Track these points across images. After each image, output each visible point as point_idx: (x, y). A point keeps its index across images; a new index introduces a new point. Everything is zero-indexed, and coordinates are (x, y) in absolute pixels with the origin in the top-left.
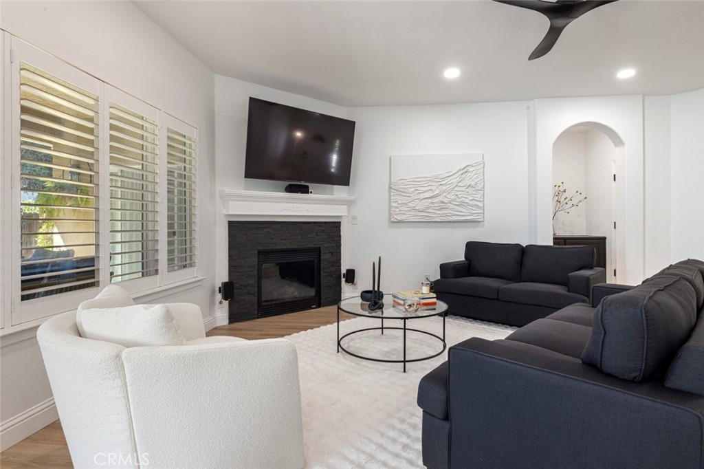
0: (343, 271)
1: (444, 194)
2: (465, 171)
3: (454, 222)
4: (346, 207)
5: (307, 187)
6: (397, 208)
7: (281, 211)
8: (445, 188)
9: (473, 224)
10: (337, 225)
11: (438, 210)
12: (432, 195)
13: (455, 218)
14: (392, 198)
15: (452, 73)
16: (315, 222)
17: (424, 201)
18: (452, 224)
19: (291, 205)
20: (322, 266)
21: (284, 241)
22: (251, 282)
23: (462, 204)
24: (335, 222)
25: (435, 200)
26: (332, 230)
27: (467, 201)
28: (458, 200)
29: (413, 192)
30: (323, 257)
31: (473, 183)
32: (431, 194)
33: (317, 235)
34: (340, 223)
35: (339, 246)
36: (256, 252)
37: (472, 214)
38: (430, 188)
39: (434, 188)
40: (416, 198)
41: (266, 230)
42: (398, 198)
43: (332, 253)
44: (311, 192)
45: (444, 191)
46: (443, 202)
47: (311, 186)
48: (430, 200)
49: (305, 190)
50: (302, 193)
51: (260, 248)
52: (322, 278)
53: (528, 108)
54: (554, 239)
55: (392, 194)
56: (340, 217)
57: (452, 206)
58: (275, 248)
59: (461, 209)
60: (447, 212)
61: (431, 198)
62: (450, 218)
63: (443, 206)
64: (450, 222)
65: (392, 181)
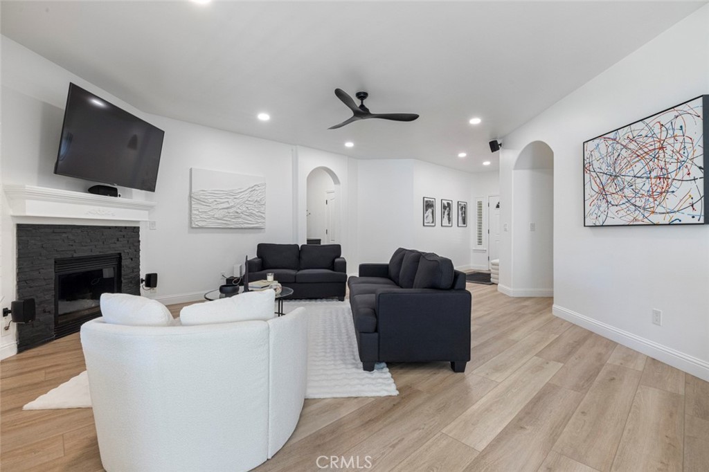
0: (143, 276)
1: (238, 206)
2: (253, 189)
3: (245, 228)
4: (147, 212)
5: (116, 190)
6: (198, 215)
7: (87, 214)
8: (238, 201)
9: (257, 230)
10: (136, 230)
11: (233, 219)
12: (228, 206)
13: (246, 226)
14: (193, 206)
15: (264, 117)
16: (116, 227)
17: (222, 210)
18: (243, 230)
19: (97, 208)
20: (123, 273)
21: (84, 248)
22: (47, 297)
23: (251, 215)
24: (135, 227)
25: (231, 210)
26: (130, 234)
27: (254, 212)
28: (248, 211)
29: (212, 202)
30: (124, 263)
31: (258, 199)
32: (226, 205)
33: (118, 240)
34: (139, 227)
35: (137, 250)
36: (53, 261)
37: (258, 223)
38: (227, 200)
39: (230, 200)
40: (214, 207)
41: (64, 235)
42: (198, 206)
43: (132, 259)
44: (120, 196)
45: (238, 204)
46: (237, 213)
47: (120, 189)
48: (226, 210)
49: (113, 192)
50: (111, 196)
51: (58, 256)
52: (123, 285)
53: (292, 150)
54: (308, 241)
55: (193, 202)
56: (138, 222)
57: (243, 216)
58: (75, 255)
59: (250, 219)
60: (240, 220)
61: (227, 208)
62: (243, 226)
63: (237, 215)
64: (242, 228)
65: (193, 191)
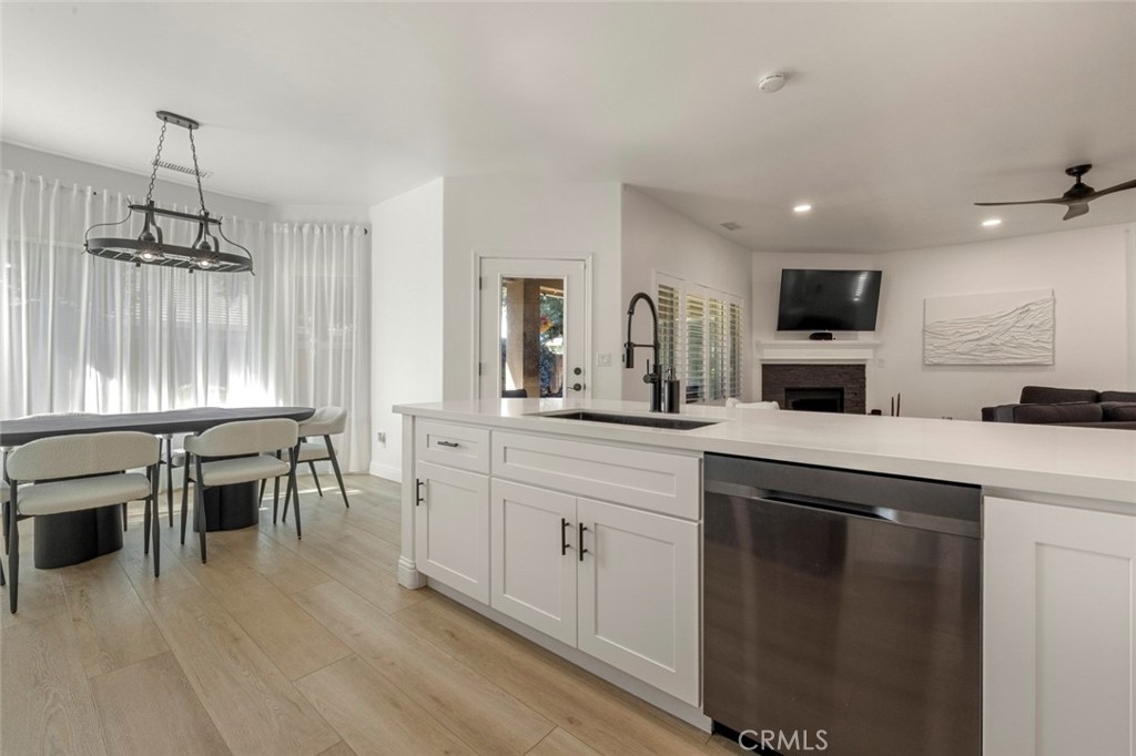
0: (867, 410)
1: (995, 336)
2: (1024, 309)
3: (1010, 365)
4: (872, 350)
5: (831, 335)
6: (933, 350)
8: (996, 329)
9: (1036, 367)
10: (861, 368)
11: (987, 352)
12: (978, 336)
13: (1010, 361)
14: (927, 341)
16: (838, 366)
17: (968, 343)
18: (1007, 368)
19: (815, 350)
21: (808, 381)
23: (1020, 346)
24: (859, 365)
25: (984, 342)
26: (857, 372)
27: (1027, 342)
28: (1014, 341)
29: (953, 334)
30: (846, 397)
31: (1036, 323)
32: (974, 337)
33: (840, 377)
34: (864, 365)
36: (784, 389)
37: (1035, 357)
38: (975, 330)
39: (980, 330)
40: (956, 340)
41: (792, 371)
42: (934, 340)
43: (856, 394)
44: (835, 339)
45: (996, 333)
46: (994, 345)
47: (835, 333)
48: (976, 343)
49: (829, 337)
50: (825, 340)
51: (788, 386)
53: (1127, 231)
55: (927, 337)
56: (865, 360)
57: (1005, 348)
58: (800, 386)
59: (1020, 352)
60: (998, 354)
61: (978, 339)
62: (1004, 362)
63: (993, 348)
64: (1003, 365)
65: (927, 323)
